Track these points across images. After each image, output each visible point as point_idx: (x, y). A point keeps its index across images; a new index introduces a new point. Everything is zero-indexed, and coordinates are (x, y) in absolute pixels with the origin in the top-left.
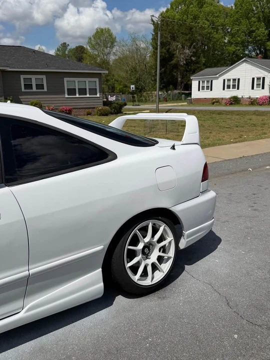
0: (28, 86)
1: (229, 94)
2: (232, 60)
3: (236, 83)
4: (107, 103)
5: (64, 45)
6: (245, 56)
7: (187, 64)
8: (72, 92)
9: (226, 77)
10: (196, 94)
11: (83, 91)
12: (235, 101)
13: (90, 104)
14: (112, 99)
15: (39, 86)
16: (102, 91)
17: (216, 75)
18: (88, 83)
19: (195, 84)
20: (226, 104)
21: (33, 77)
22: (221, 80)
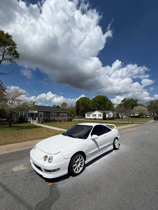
0: (52, 115)
1: (94, 117)
2: (94, 110)
3: (95, 115)
4: (69, 119)
5: (54, 105)
6: (97, 110)
7: (83, 111)
8: (61, 116)
9: (93, 114)
10: (86, 117)
11: (64, 116)
12: (95, 119)
13: (65, 119)
14: (70, 118)
15: (55, 115)
16: (68, 116)
17: (91, 113)
18: (65, 114)
19: (86, 115)
20: (93, 120)
21: (54, 113)
22: (92, 114)
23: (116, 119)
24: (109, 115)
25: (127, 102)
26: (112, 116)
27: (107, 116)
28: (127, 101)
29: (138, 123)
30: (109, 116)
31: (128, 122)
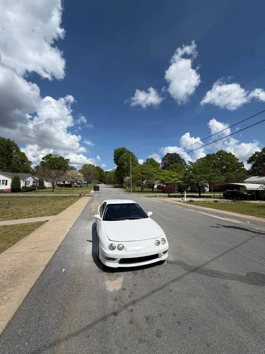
23: (40, 190)
24: (26, 182)
25: (54, 161)
26: (31, 184)
27: (22, 184)
28: (53, 159)
29: (86, 195)
30: (26, 184)
31: (72, 195)
